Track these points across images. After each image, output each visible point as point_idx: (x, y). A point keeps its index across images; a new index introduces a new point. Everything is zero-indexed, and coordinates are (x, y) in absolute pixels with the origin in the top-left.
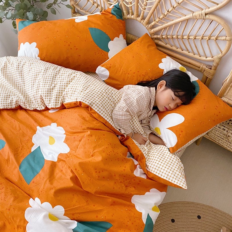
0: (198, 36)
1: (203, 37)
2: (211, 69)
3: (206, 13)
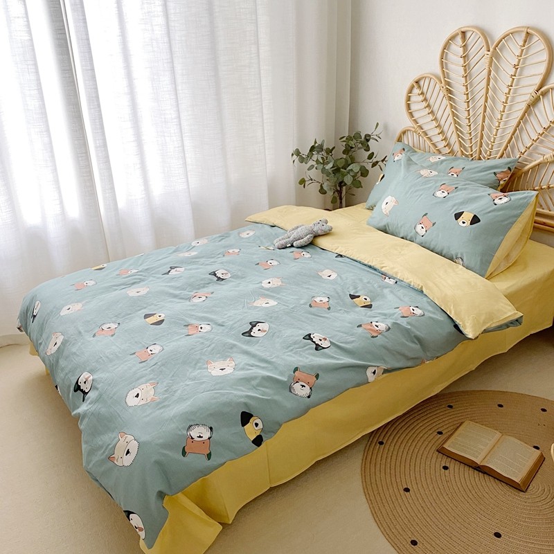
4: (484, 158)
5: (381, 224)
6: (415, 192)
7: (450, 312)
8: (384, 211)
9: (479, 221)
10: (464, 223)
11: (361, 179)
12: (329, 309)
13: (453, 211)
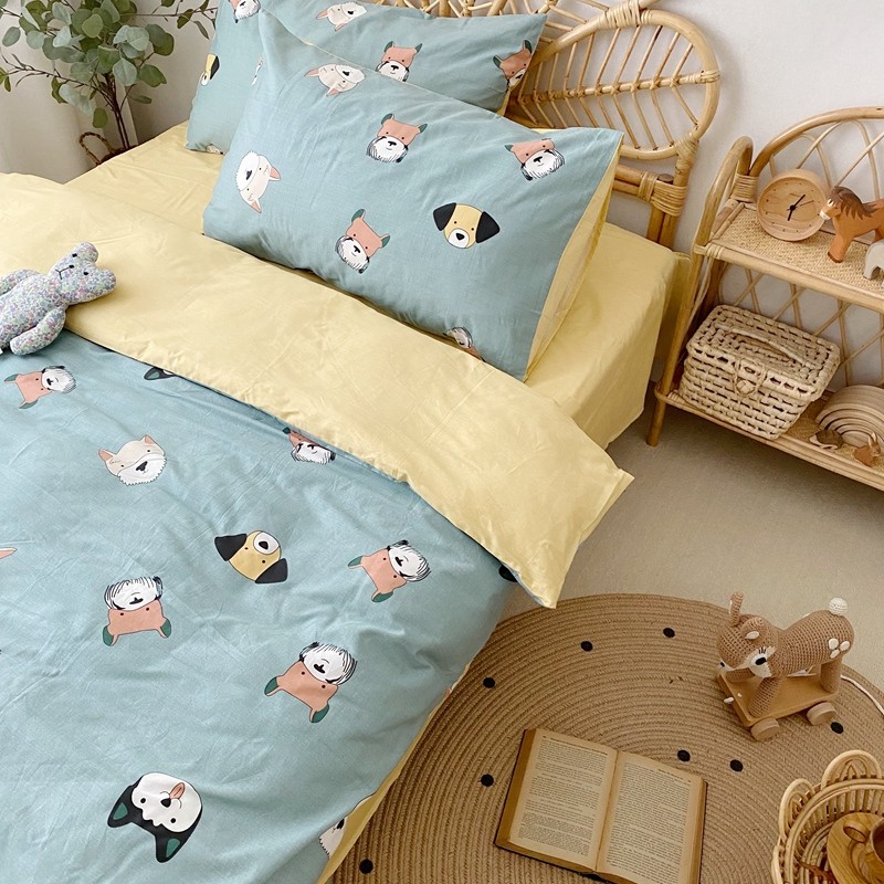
0: (626, 83)
1: (638, 81)
2: (671, 183)
3: (642, 7)
4: (460, 10)
5: (247, 231)
6: (320, 141)
7: (488, 541)
8: (245, 195)
9: (496, 229)
10: (460, 237)
11: (158, 61)
12: (166, 629)
13: (427, 200)
